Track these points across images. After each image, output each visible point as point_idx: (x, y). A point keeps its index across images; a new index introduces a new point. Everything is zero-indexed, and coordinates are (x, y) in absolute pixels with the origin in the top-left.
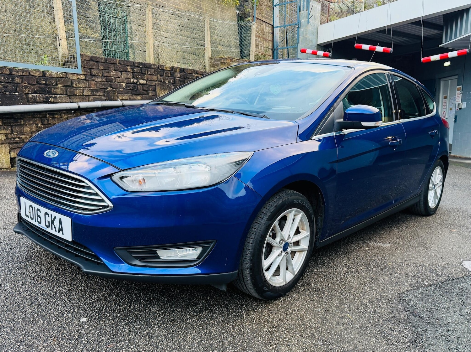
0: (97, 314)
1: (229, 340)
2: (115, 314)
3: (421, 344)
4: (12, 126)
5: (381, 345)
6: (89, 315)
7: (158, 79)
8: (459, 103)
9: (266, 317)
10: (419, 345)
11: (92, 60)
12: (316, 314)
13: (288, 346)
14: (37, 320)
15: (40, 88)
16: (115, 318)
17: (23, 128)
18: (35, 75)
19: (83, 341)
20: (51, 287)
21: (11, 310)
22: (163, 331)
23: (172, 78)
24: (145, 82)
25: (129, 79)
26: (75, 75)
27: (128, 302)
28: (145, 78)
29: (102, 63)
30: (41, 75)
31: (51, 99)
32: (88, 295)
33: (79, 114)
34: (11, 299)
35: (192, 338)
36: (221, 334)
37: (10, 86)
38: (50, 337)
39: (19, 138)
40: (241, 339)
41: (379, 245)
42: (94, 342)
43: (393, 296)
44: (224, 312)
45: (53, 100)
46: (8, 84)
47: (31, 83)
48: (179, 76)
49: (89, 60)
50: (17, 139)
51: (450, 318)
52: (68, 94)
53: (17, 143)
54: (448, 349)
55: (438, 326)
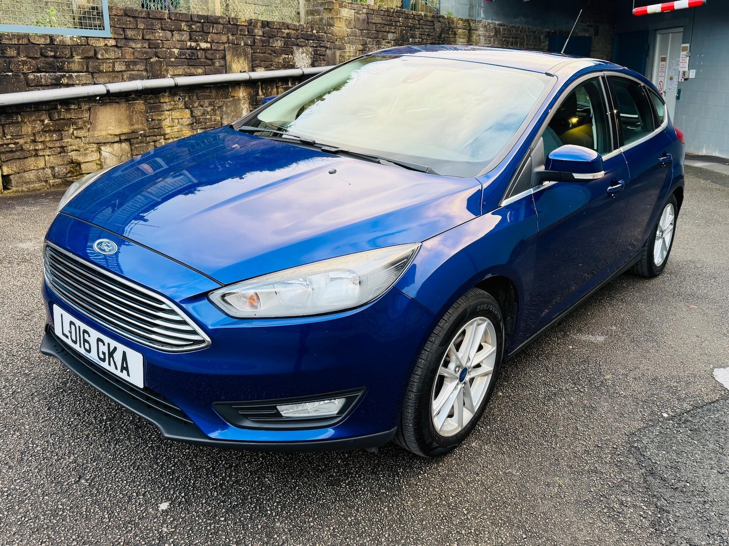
0: (183, 495)
1: (387, 536)
2: (209, 492)
3: (667, 529)
4: (3, 126)
5: (610, 533)
6: (170, 497)
7: (228, 39)
8: (684, 70)
9: (437, 490)
10: (665, 530)
11: (126, 15)
12: (510, 479)
13: (476, 544)
14: (92, 511)
15: (47, 63)
16: (210, 501)
17: (21, 128)
18: (39, 43)
20: (106, 445)
21: (50, 493)
22: (286, 522)
23: (250, 38)
24: (209, 45)
25: (185, 43)
26: (101, 39)
27: (226, 469)
28: (209, 40)
29: (142, 19)
30: (47, 43)
31: (64, 80)
32: (164, 458)
33: (107, 101)
34: (46, 472)
35: (331, 534)
36: (373, 524)
39: (15, 144)
41: (588, 338)
43: (619, 440)
44: (373, 481)
45: (66, 81)
47: (31, 55)
48: (261, 33)
49: (122, 16)
50: (12, 146)
51: (705, 478)
52: (90, 70)
53: (11, 151)
54: (708, 535)
55: (689, 494)
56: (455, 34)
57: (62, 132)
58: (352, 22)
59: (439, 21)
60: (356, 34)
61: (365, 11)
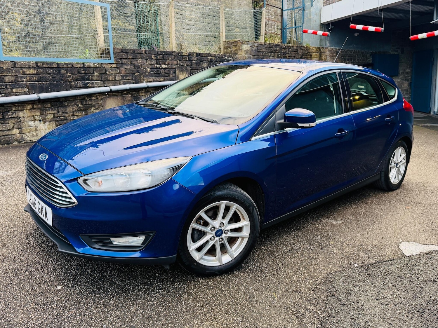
0: (71, 283)
1: (165, 313)
2: (84, 283)
3: (330, 326)
4: (58, 108)
6: (64, 283)
7: (177, 63)
9: (203, 293)
11: (122, 52)
12: (247, 291)
13: (212, 322)
14: (25, 286)
15: (80, 76)
16: (83, 287)
17: (67, 108)
18: (77, 67)
19: (53, 307)
20: (45, 257)
21: (9, 277)
22: (116, 301)
23: (189, 62)
24: (167, 66)
25: (153, 65)
26: (109, 64)
27: (98, 273)
28: (167, 63)
29: (131, 54)
30: (81, 67)
31: (89, 85)
32: (69, 265)
33: (111, 95)
34: (12, 267)
35: (136, 309)
36: (160, 307)
37: (57, 77)
38: (30, 302)
39: (64, 116)
40: (175, 312)
41: (331, 221)
42: (61, 308)
43: (321, 276)
44: (170, 286)
45: (90, 85)
46: (55, 75)
47: (73, 73)
48: (195, 59)
49: (120, 52)
50: (62, 117)
51: (365, 301)
52: (103, 79)
53: (62, 120)
55: (351, 309)
56: (311, 55)
57: (88, 111)
58: (248, 52)
59: (301, 49)
60: (251, 58)
61: (256, 45)
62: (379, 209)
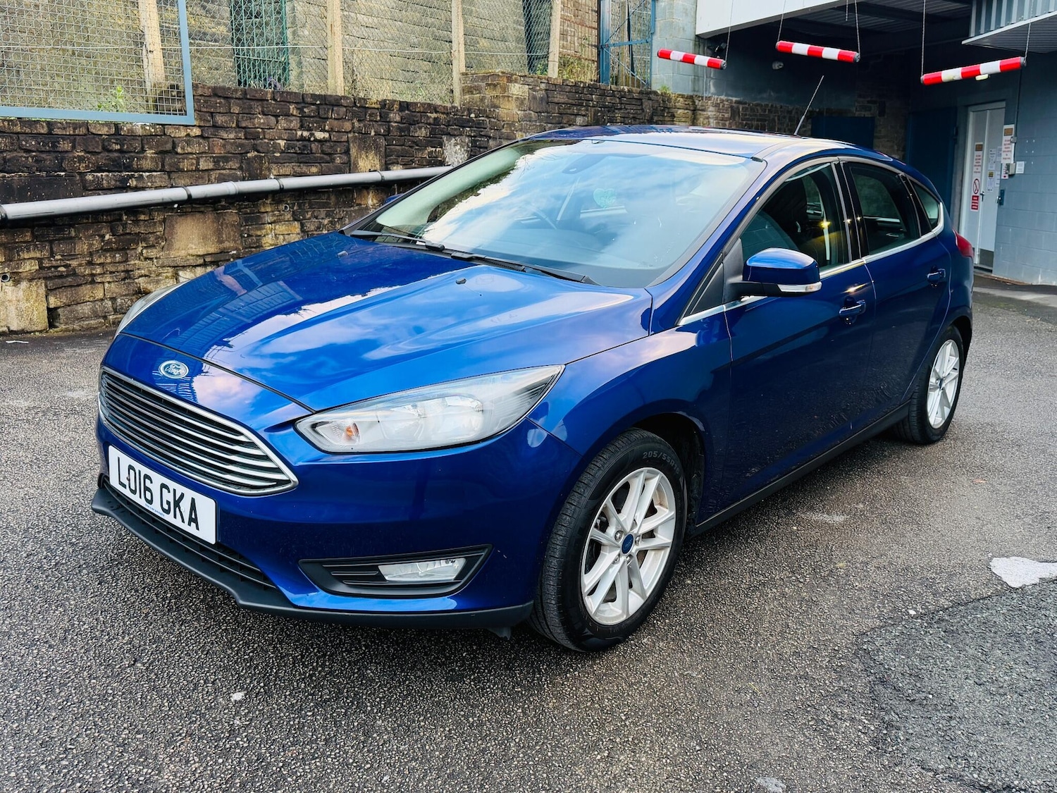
0: (262, 684)
1: (517, 740)
2: (295, 683)
3: (894, 748)
4: (51, 242)
5: (814, 749)
6: (245, 686)
7: (353, 128)
8: (1008, 162)
9: (590, 691)
10: (890, 750)
11: (216, 95)
12: (688, 682)
13: (633, 754)
14: (149, 697)
15: (110, 159)
16: (296, 693)
17: (75, 245)
18: (100, 133)
19: (241, 743)
20: (169, 625)
21: (98, 677)
22: (390, 720)
23: (383, 125)
24: (327, 135)
25: (294, 131)
26: (181, 127)
27: (318, 658)
28: (327, 128)
29: (237, 101)
30: (112, 133)
31: (132, 181)
32: (241, 643)
33: (188, 210)
34: (95, 653)
35: (445, 736)
36: (500, 727)
37: (48, 159)
38: (176, 734)
39: (66, 266)
40: (541, 739)
41: (821, 518)
42: (260, 746)
43: (843, 641)
44: (506, 678)
45: (135, 183)
46: (44, 156)
47: (91, 149)
48: (398, 119)
49: (210, 96)
50: (62, 269)
51: (956, 689)
52: (167, 168)
53: (61, 276)
54: (949, 758)
55: (930, 708)
56: (673, 116)
57: (128, 251)
58: (525, 102)
59: (650, 99)
60: (531, 118)
61: (543, 86)
62: (916, 485)
